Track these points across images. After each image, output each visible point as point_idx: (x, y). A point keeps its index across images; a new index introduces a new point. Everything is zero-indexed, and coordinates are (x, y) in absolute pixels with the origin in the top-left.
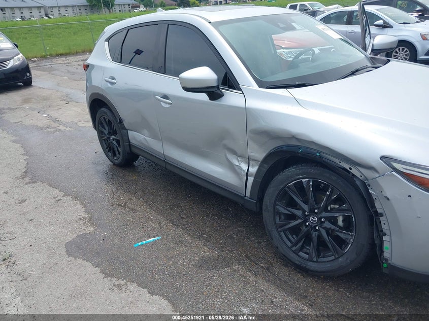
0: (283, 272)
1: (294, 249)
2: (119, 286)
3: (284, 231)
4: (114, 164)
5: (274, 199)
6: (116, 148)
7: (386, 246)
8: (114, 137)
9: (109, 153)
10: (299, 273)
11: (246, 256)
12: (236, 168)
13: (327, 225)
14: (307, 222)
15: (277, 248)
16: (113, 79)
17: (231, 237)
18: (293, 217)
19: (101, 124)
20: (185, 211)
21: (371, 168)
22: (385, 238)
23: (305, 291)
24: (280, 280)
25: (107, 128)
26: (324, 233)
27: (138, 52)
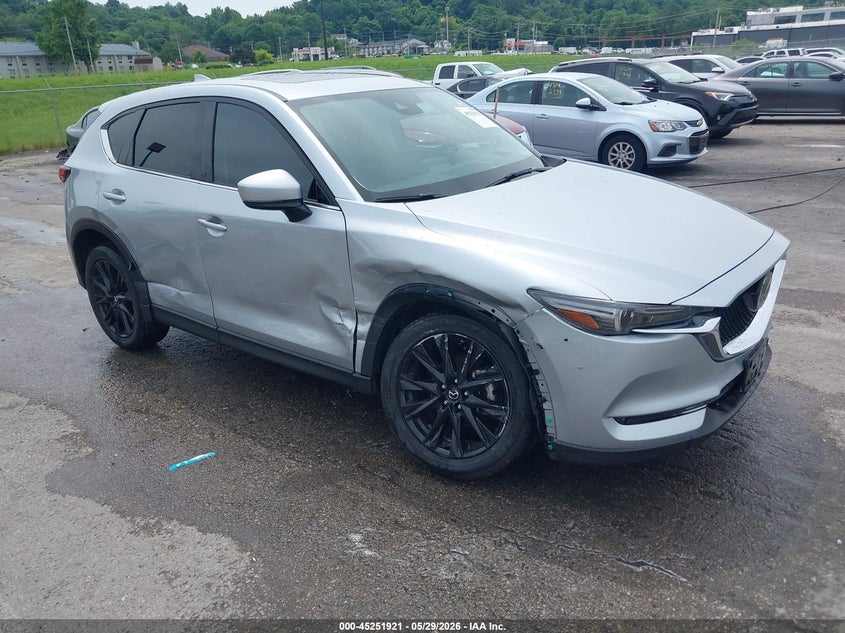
0: (415, 481)
1: (428, 443)
2: (146, 528)
3: (414, 418)
4: (122, 347)
5: (396, 370)
6: (124, 317)
7: (548, 416)
8: (120, 297)
9: (112, 328)
10: (438, 480)
11: (359, 466)
12: (338, 327)
13: (473, 399)
14: (445, 399)
15: (405, 445)
16: (120, 193)
17: (334, 443)
18: (424, 395)
19: (96, 273)
20: (255, 413)
21: (517, 306)
22: (546, 406)
23: (447, 503)
24: (409, 492)
25: (107, 281)
26: (468, 411)
27: (156, 148)
